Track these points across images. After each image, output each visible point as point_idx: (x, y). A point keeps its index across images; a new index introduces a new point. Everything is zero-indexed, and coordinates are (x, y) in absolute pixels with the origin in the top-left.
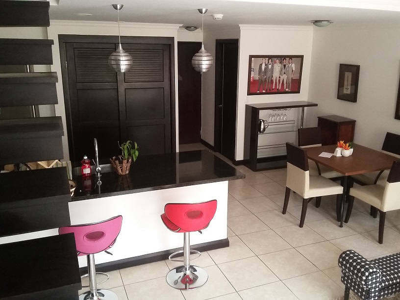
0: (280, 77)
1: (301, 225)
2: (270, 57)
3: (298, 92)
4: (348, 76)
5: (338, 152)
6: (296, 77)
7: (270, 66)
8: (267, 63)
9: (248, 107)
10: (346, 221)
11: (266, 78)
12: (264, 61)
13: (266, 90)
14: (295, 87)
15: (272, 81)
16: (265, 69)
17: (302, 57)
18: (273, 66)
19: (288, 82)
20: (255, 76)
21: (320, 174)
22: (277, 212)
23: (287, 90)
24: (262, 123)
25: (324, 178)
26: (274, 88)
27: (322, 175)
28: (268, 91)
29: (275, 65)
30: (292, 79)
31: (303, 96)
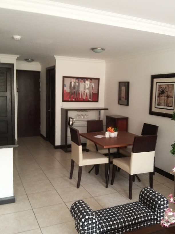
0: (84, 91)
1: (78, 187)
2: (77, 78)
3: (97, 101)
4: (123, 89)
5: (107, 135)
6: (95, 91)
7: (77, 84)
8: (75, 81)
9: (62, 110)
10: (112, 184)
11: (75, 91)
12: (73, 80)
13: (75, 99)
14: (95, 98)
15: (79, 93)
16: (74, 85)
17: (98, 79)
18: (79, 84)
19: (90, 94)
20: (67, 89)
21: (97, 150)
22: (66, 178)
23: (90, 100)
24: (71, 120)
25: (100, 153)
26: (80, 97)
27: (99, 151)
28: (77, 100)
29: (81, 83)
30: (93, 93)
31: (101, 104)
